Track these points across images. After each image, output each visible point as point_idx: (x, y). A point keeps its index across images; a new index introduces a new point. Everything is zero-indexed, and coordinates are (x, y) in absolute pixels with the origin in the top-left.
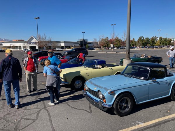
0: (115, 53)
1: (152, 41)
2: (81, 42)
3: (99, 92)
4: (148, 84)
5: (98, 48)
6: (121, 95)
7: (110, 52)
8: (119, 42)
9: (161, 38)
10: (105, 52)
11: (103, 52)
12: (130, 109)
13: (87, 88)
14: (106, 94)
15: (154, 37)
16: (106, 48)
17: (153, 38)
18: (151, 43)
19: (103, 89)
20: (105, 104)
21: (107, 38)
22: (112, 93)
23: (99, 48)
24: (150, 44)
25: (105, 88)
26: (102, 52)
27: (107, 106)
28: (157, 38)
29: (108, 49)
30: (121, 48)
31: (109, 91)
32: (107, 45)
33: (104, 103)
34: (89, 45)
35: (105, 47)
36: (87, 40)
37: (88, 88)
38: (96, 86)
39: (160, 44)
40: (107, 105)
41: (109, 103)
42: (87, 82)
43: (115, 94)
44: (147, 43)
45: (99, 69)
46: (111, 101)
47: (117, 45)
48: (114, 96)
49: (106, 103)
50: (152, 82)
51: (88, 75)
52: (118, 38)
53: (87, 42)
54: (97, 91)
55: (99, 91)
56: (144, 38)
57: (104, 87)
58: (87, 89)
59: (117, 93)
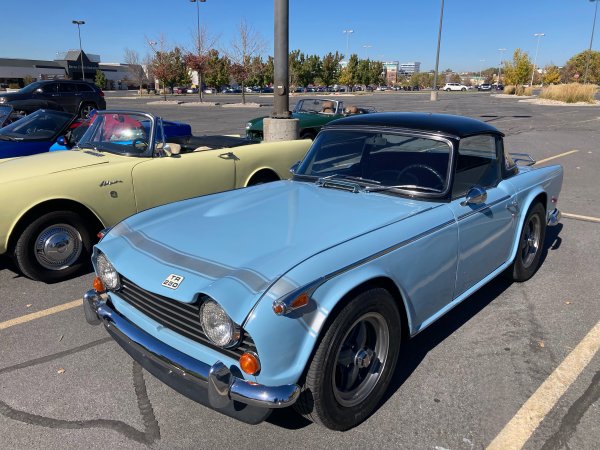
0: (213, 104)
1: (328, 69)
2: (70, 63)
3: (208, 307)
4: (453, 221)
5: (144, 87)
6: (350, 307)
7: (194, 104)
8: (222, 68)
9: (354, 60)
10: (175, 103)
11: (168, 103)
12: (386, 373)
13: (111, 279)
14: (259, 316)
15: (334, 53)
16: (175, 89)
17: (330, 57)
18: (326, 74)
19: (230, 283)
20: (248, 385)
21: (177, 50)
22: (298, 304)
23: (150, 87)
24: (322, 77)
25: (243, 274)
26: (162, 103)
27: (264, 396)
28: (342, 57)
29: (184, 92)
30: (228, 92)
31: (276, 293)
32: (178, 78)
33: (248, 377)
34: (109, 76)
35: (171, 84)
36: (98, 57)
37: (120, 277)
38: (177, 259)
39: (353, 77)
40: (261, 388)
41: (276, 370)
42: (107, 242)
43: (313, 307)
44: (314, 76)
45: (168, 160)
46: (291, 360)
47: (215, 78)
48: (309, 322)
49: (257, 373)
50: (468, 209)
51: (114, 194)
52: (216, 53)
53: (96, 64)
54: (186, 298)
55: (201, 299)
56: (303, 56)
57: (235, 262)
58: (114, 283)
59: (323, 295)
